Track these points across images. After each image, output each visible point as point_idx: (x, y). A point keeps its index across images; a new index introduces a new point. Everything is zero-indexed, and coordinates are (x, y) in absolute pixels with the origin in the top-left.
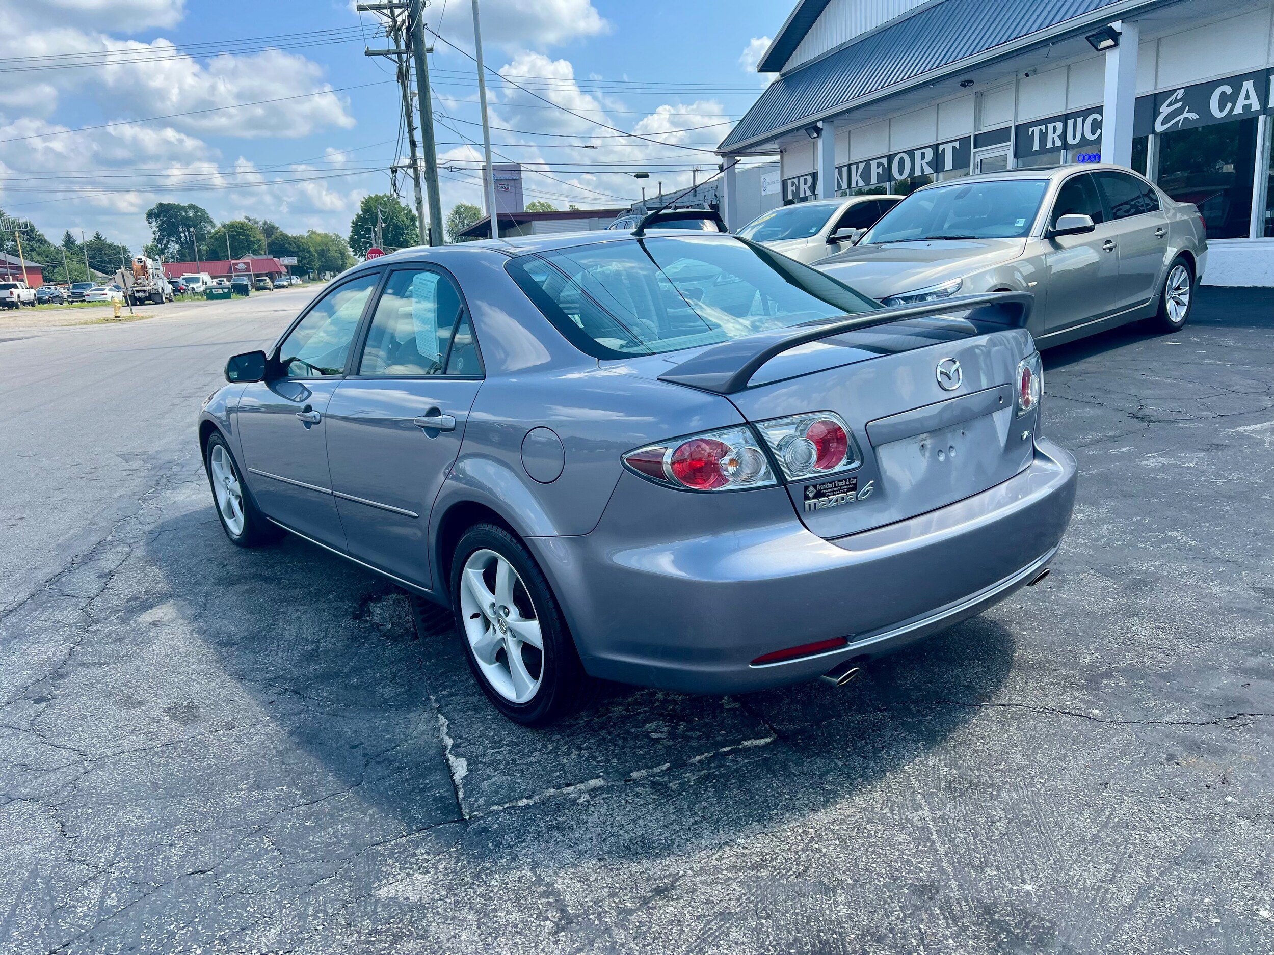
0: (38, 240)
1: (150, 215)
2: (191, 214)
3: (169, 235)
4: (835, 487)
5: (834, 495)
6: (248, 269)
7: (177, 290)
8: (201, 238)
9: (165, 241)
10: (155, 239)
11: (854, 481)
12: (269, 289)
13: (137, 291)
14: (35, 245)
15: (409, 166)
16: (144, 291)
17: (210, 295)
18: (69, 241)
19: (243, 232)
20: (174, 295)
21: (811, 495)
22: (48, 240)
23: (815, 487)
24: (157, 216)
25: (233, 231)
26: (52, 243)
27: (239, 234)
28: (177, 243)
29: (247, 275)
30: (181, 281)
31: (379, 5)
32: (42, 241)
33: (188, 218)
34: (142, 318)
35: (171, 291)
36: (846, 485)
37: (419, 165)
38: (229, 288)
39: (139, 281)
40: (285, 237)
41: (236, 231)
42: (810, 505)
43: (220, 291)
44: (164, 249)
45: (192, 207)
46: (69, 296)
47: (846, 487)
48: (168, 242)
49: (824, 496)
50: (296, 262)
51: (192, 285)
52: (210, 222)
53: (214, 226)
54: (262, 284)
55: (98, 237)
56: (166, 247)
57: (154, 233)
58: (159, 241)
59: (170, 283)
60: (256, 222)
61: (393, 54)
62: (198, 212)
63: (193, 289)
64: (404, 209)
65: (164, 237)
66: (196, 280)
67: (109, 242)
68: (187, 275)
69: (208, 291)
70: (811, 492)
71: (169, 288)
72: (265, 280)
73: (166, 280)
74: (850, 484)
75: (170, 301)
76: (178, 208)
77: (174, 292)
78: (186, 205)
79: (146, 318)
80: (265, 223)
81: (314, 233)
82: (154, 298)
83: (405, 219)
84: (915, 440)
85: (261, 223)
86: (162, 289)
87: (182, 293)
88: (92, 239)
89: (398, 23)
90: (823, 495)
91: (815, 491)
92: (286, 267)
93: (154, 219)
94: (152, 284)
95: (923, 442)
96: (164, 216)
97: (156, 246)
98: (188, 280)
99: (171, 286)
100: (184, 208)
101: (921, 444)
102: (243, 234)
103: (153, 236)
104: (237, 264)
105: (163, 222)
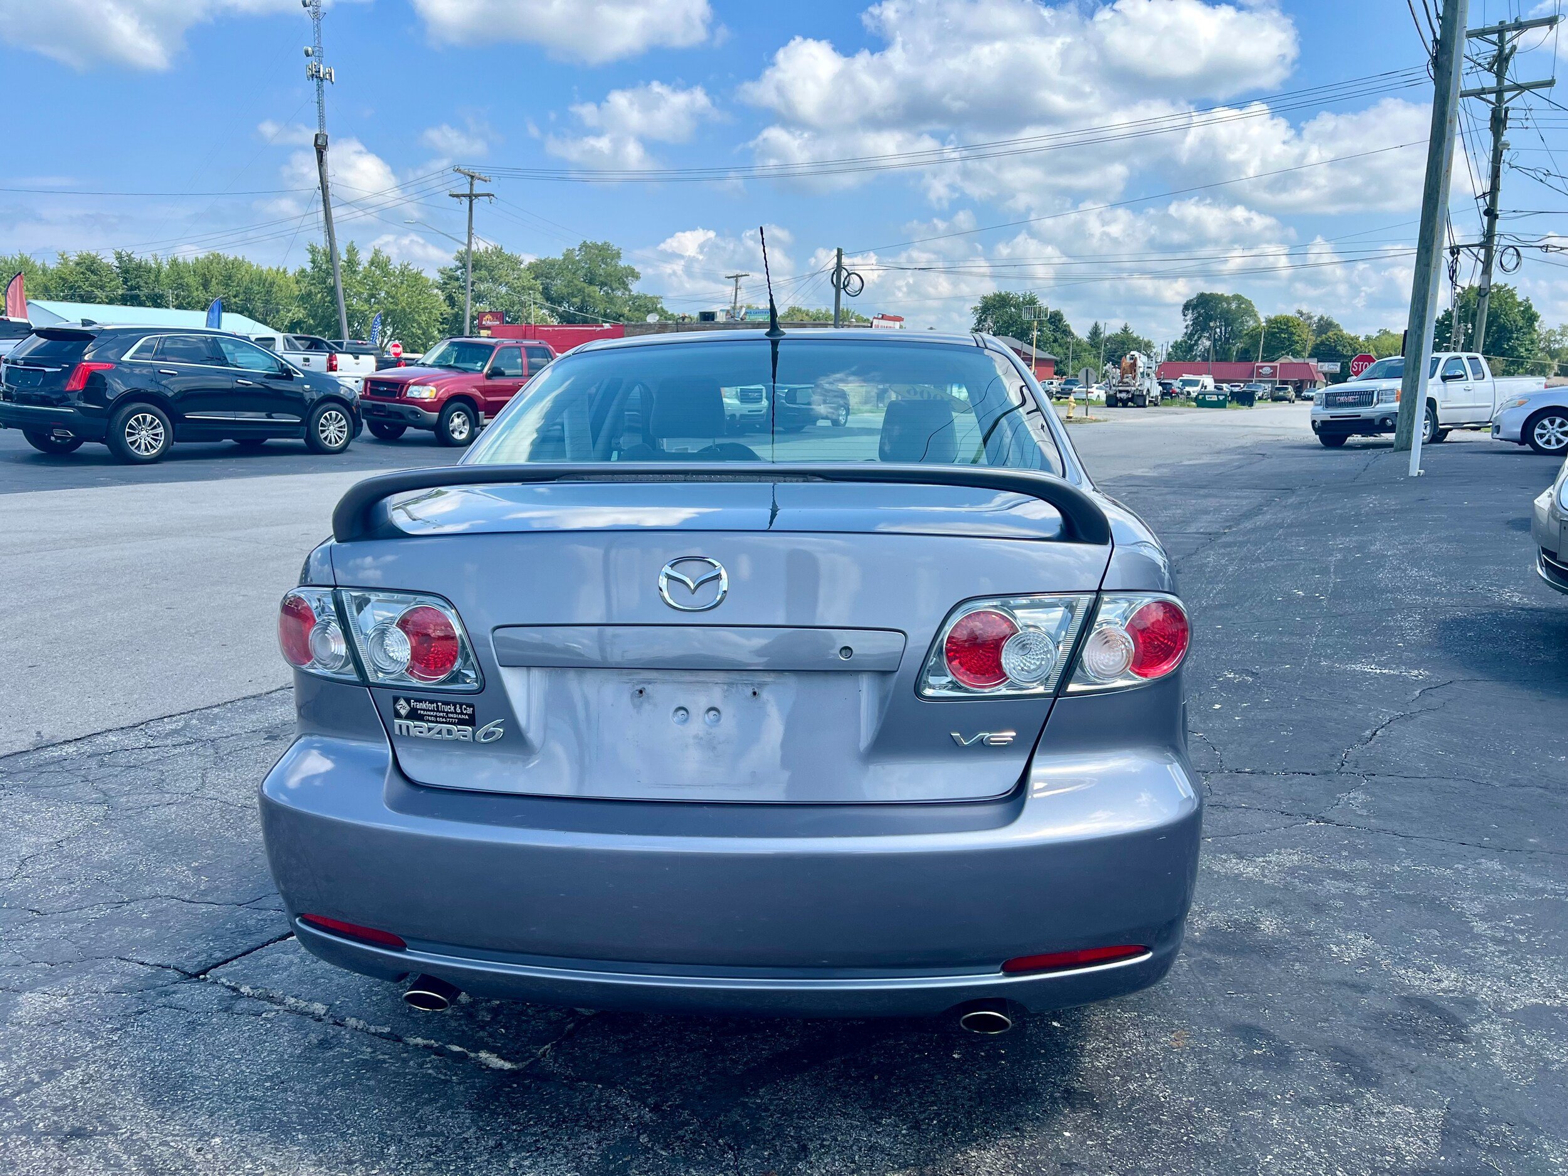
0: (1063, 331)
1: (1187, 307)
2: (1234, 306)
3: (1203, 330)
4: (438, 711)
5: (437, 722)
6: (1273, 374)
7: (1168, 393)
8: (1235, 335)
9: (1196, 337)
10: (1186, 334)
11: (470, 711)
12: (1289, 400)
13: (1121, 392)
14: (1058, 335)
15: (1481, 245)
16: (1128, 392)
17: (1202, 402)
18: (1095, 332)
19: (1287, 329)
20: (1162, 398)
21: (403, 712)
22: (1073, 330)
23: (408, 701)
24: (1195, 308)
25: (1274, 328)
26: (1075, 334)
27: (1282, 331)
28: (1209, 339)
29: (1271, 381)
30: (1176, 385)
31: (1483, 30)
32: (1067, 332)
33: (1229, 311)
34: (1096, 421)
35: (1158, 394)
36: (456, 713)
37: (1495, 243)
38: (1226, 395)
39: (1125, 380)
40: (1340, 338)
41: (1278, 328)
42: (400, 726)
43: (1215, 398)
44: (1194, 345)
45: (1237, 298)
46: (1057, 392)
47: (455, 716)
48: (1199, 338)
49: (423, 720)
50: (1338, 370)
51: (1187, 389)
52: (1254, 316)
53: (1257, 320)
54: (1281, 393)
55: (1125, 330)
56: (1196, 343)
57: (1186, 327)
58: (1190, 336)
59: (1160, 384)
60: (1310, 318)
61: (1489, 93)
62: (1242, 303)
63: (1189, 393)
64: (1520, 304)
65: (1196, 332)
66: (1194, 383)
67: (1135, 335)
68: (1186, 377)
69: (1200, 397)
70: (403, 708)
71: (1157, 390)
72: (1287, 389)
73: (1155, 381)
74: (462, 713)
75: (1156, 405)
76: (1220, 298)
77: (1163, 395)
78: (1230, 295)
79: (1100, 421)
80: (1321, 319)
81: (1386, 333)
82: (1137, 400)
83: (1518, 318)
84: (625, 678)
85: (1316, 319)
86: (1148, 390)
87: (1172, 398)
88: (1119, 331)
89: (1507, 51)
90: (421, 718)
91: (408, 708)
92: (1325, 374)
93: (1190, 311)
94: (1137, 384)
95: (645, 686)
96: (1203, 308)
97: (1186, 342)
98: (1186, 383)
99: (1160, 388)
100: (1227, 300)
101: (639, 687)
102: (1286, 331)
103: (1185, 330)
104: (1262, 367)
105: (1200, 315)
